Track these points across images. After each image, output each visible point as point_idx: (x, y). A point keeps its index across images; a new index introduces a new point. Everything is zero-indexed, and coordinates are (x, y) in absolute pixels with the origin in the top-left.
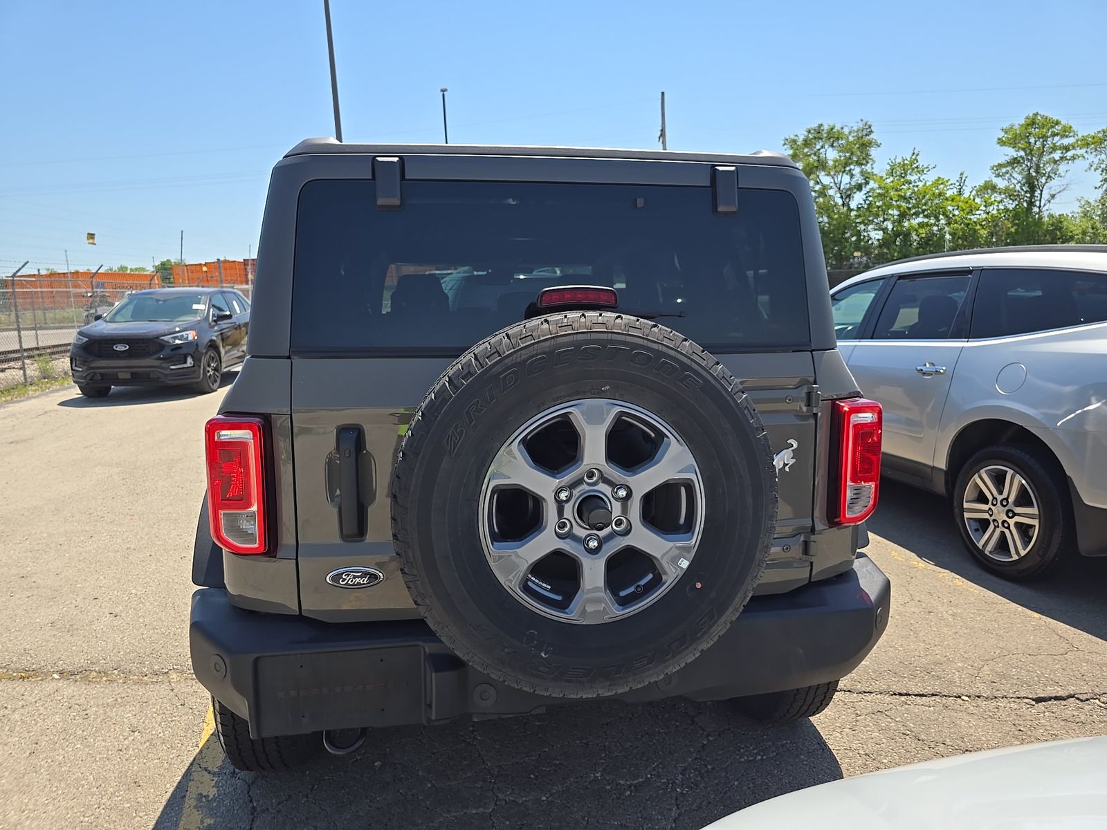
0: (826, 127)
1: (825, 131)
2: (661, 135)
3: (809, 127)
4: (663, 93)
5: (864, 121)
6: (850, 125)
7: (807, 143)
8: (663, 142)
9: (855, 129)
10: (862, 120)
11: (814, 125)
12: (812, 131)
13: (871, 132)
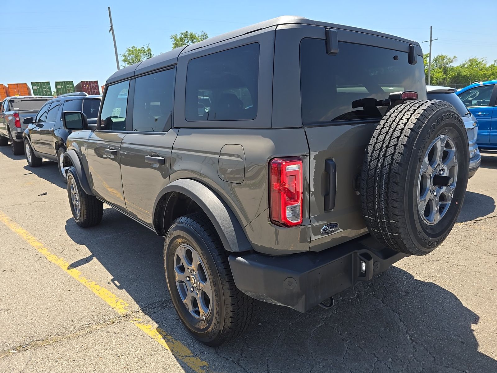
0: (189, 33)
1: (189, 35)
2: (111, 29)
3: (182, 32)
4: (109, 8)
5: (204, 32)
6: (198, 33)
7: (181, 39)
8: (112, 33)
9: (200, 35)
10: (203, 31)
11: (184, 31)
12: (183, 34)
13: (207, 37)
